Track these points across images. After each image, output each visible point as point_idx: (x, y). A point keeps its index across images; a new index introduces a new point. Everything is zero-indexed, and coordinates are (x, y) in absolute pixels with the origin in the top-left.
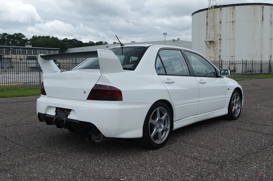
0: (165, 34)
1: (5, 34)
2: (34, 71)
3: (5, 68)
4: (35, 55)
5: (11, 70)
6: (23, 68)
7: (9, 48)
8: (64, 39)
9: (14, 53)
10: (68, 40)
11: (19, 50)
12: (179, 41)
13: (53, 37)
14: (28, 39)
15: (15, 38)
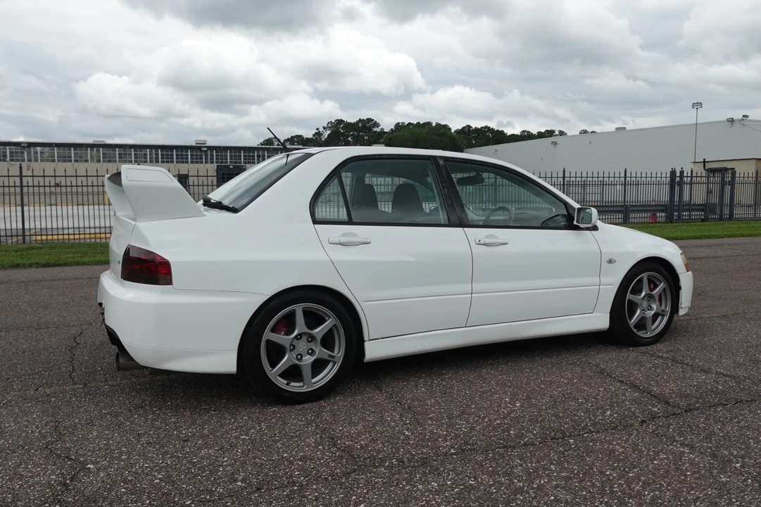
0: (697, 105)
1: (340, 122)
8: (463, 128)
10: (473, 130)
12: (746, 123)
13: (440, 124)
14: (385, 131)
15: (359, 130)
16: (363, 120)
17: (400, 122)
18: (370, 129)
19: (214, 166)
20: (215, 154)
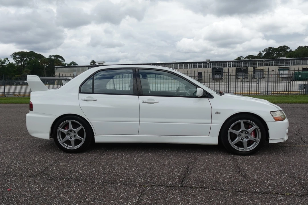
2: (285, 81)
3: (258, 79)
4: (288, 65)
5: (263, 80)
6: (275, 78)
7: (262, 61)
9: (266, 65)
11: (271, 62)
14: (292, 50)
15: (279, 51)
16: (282, 47)
17: (301, 46)
18: (285, 50)
19: (211, 69)
20: (212, 64)
